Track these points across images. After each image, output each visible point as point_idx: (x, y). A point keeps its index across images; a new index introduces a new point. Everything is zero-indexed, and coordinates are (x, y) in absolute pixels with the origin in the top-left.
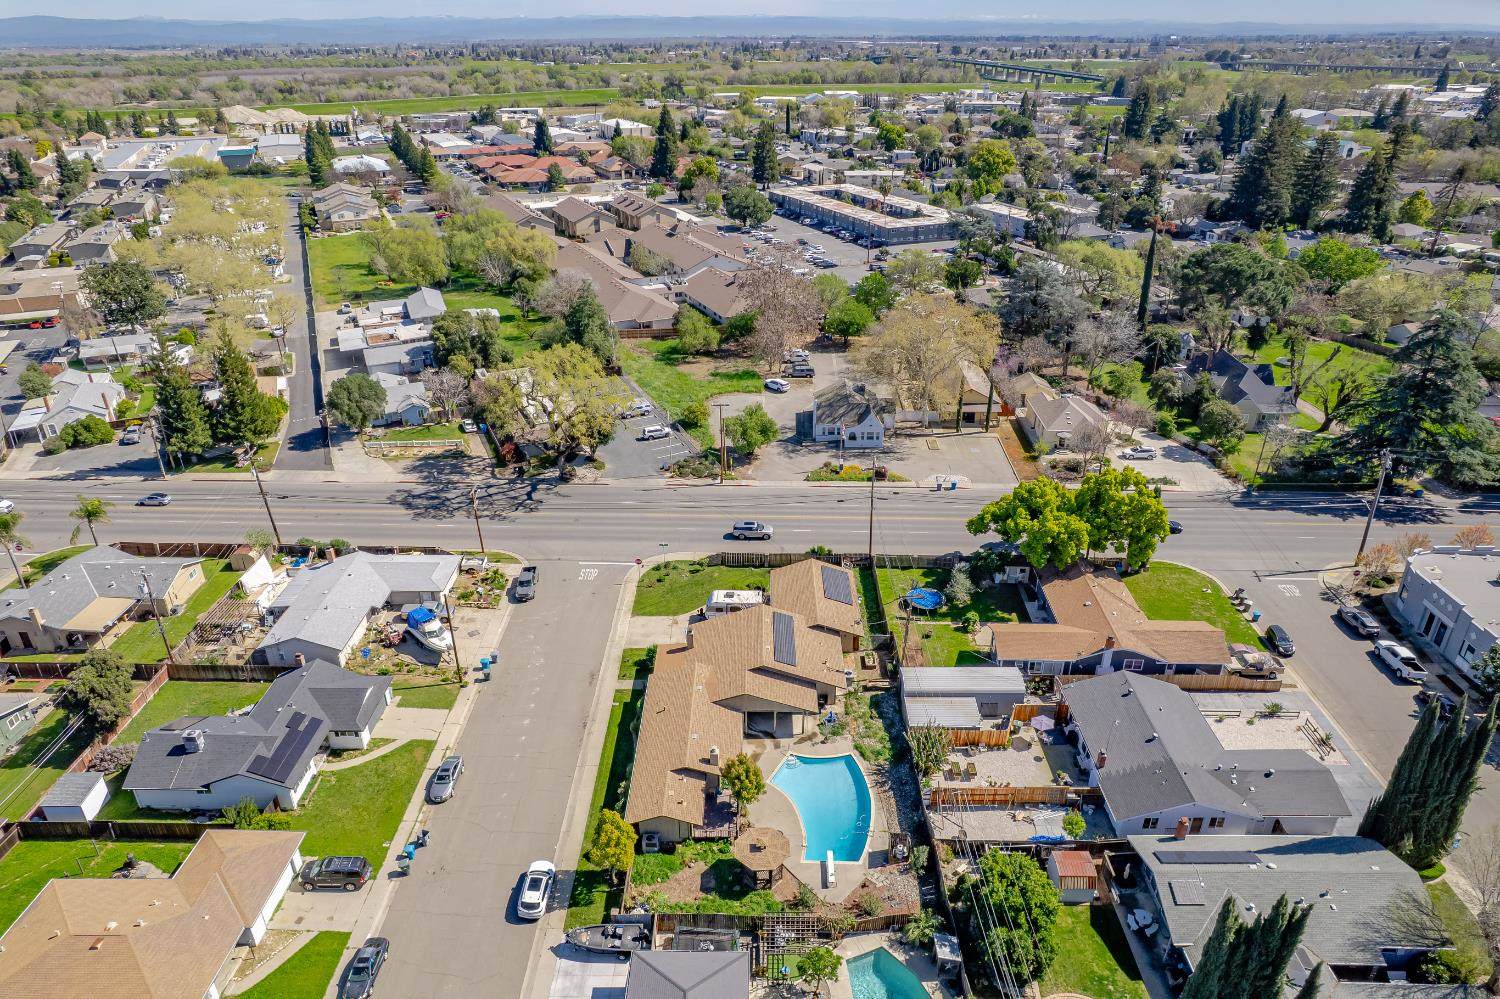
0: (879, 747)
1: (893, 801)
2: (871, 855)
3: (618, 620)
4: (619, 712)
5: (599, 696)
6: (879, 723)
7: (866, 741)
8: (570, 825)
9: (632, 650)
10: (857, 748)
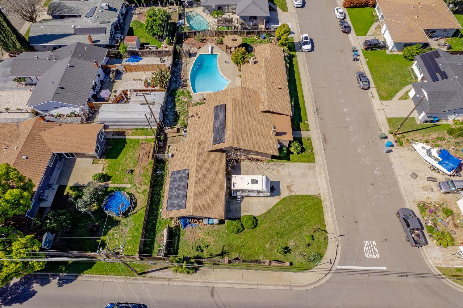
0: (181, 97)
1: (182, 74)
2: (195, 56)
3: (328, 192)
4: (302, 117)
5: (317, 127)
6: (177, 109)
7: (185, 100)
8: (305, 67)
9: (311, 162)
10: (191, 97)
